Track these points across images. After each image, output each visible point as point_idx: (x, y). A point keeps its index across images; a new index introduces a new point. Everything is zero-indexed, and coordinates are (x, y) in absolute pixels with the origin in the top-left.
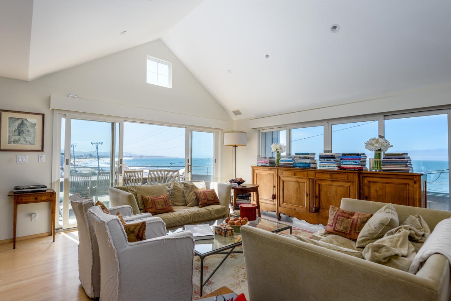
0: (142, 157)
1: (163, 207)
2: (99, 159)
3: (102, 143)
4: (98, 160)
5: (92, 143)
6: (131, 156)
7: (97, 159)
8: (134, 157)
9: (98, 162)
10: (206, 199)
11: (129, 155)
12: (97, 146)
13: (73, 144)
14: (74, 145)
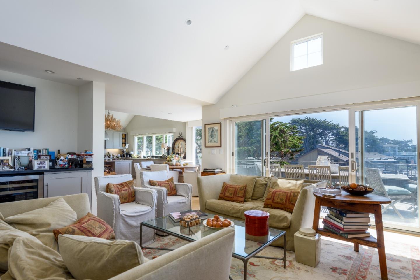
1: (230, 196)
10: (272, 199)
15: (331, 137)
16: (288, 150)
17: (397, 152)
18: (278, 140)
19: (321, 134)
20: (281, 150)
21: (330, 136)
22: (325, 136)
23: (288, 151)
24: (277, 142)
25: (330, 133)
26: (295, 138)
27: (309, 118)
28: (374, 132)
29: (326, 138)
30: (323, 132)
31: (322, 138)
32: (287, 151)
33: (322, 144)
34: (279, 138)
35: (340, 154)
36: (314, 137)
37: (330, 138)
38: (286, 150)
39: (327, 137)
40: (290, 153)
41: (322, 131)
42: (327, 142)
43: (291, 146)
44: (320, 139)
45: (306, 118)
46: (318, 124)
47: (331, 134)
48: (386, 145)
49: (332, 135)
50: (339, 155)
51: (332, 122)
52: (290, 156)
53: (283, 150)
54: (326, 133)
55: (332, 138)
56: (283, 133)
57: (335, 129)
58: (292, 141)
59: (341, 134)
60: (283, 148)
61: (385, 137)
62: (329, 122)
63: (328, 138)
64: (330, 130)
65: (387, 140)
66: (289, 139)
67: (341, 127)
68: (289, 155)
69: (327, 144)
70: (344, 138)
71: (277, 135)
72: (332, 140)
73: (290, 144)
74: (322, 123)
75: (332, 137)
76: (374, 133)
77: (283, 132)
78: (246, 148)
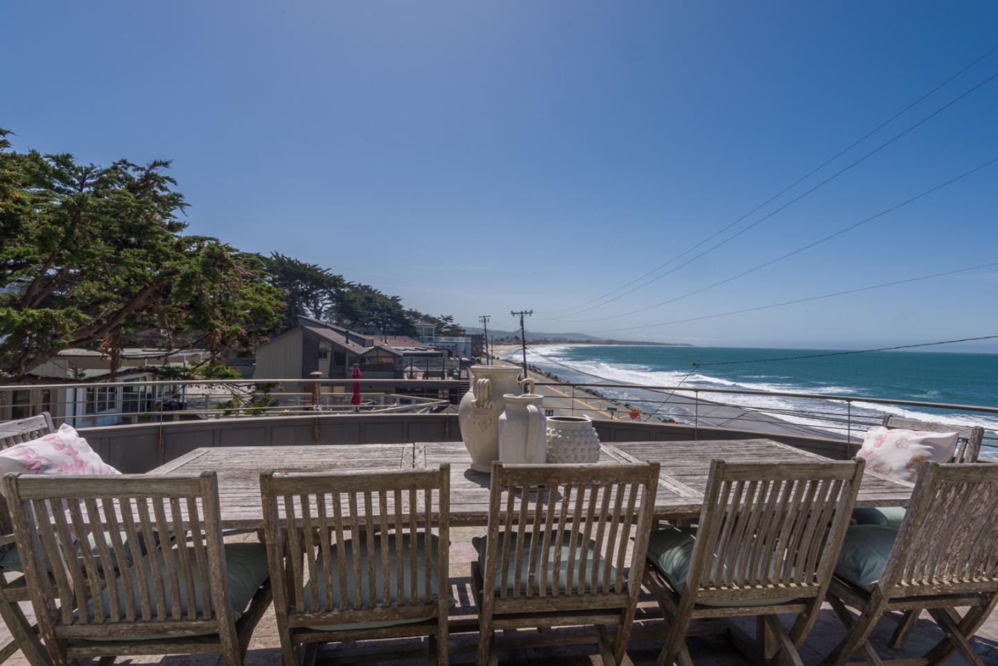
0: (611, 342)
2: (526, 346)
3: (531, 313)
4: (525, 348)
5: (513, 314)
6: (588, 342)
7: (522, 347)
8: (594, 343)
9: (524, 354)
11: (584, 340)
12: (522, 318)
13: (484, 317)
14: (487, 320)
15: (326, 304)
16: (233, 328)
17: (434, 337)
18: (200, 291)
19: (306, 296)
20: (213, 327)
21: (324, 300)
22: (315, 298)
23: (235, 333)
24: (196, 298)
25: (325, 293)
26: (261, 290)
27: (280, 256)
28: (398, 298)
29: (316, 304)
30: (310, 291)
31: (308, 305)
32: (233, 332)
33: (308, 315)
34: (203, 281)
35: (349, 341)
36: (290, 300)
37: (324, 304)
38: (226, 328)
39: (318, 302)
40: (241, 339)
41: (308, 287)
42: (318, 313)
43: (245, 317)
44: (305, 305)
45: (275, 254)
46: (301, 272)
47: (327, 296)
48: (419, 323)
49: (329, 299)
50: (347, 342)
51: (330, 272)
52: (239, 347)
53: (218, 327)
54: (317, 294)
55: (329, 306)
56: (221, 267)
57: (335, 286)
58: (255, 297)
59: (346, 298)
60: (217, 323)
61: (413, 310)
62: (325, 271)
63: (320, 305)
64: (324, 288)
65: (416, 315)
66: (244, 291)
67: (346, 282)
68: (237, 344)
69: (318, 317)
70: (351, 306)
71: (198, 269)
72: (329, 308)
73: (243, 308)
74: (309, 269)
75: (328, 302)
76: (399, 300)
77: (219, 263)
78: (32, 315)
